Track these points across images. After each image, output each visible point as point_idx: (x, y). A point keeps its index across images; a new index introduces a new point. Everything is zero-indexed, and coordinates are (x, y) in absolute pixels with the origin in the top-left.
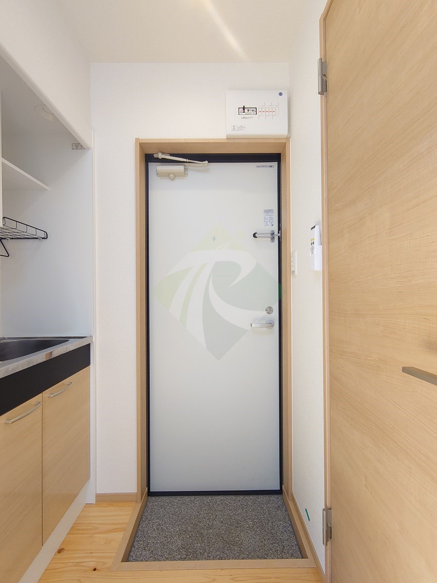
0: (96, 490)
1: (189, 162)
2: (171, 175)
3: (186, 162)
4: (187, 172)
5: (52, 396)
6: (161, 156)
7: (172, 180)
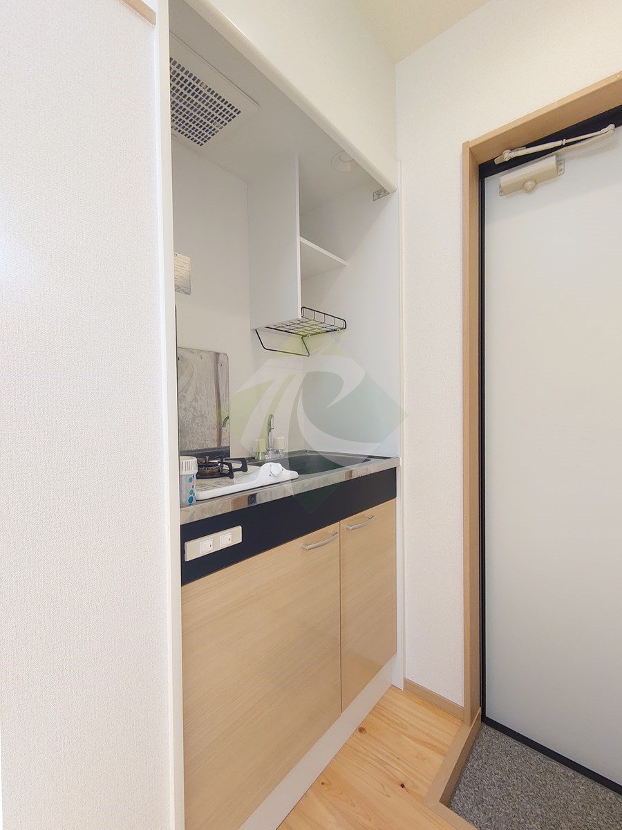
0: (404, 673)
1: (567, 145)
2: (529, 183)
3: (562, 147)
4: (562, 167)
5: (351, 528)
6: (508, 156)
7: (530, 191)
